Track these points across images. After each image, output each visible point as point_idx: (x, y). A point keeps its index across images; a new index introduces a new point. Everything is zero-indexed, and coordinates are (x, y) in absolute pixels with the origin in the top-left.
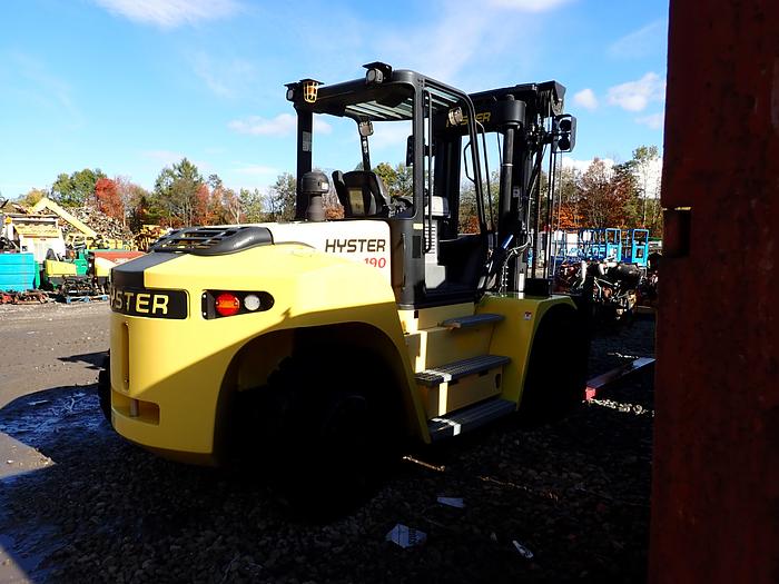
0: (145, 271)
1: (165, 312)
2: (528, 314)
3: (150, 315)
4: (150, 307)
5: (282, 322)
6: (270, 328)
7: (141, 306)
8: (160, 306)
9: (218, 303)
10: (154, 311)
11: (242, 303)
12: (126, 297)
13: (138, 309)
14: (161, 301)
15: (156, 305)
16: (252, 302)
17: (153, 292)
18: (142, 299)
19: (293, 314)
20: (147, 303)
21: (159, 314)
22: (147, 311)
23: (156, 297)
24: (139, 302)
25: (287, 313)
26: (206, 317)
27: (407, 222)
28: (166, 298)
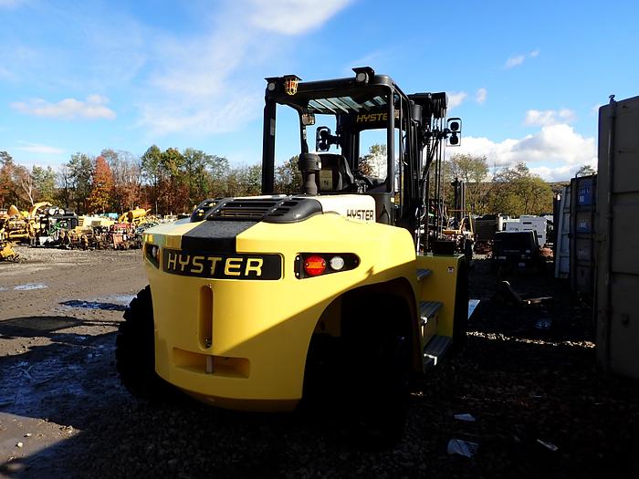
0: (237, 237)
1: (259, 274)
2: (451, 268)
3: (242, 277)
4: (243, 269)
5: (367, 278)
6: (357, 284)
7: (231, 270)
8: (253, 269)
9: (309, 265)
10: (247, 274)
11: (329, 264)
12: (211, 262)
13: (227, 272)
14: (254, 264)
15: (249, 268)
16: (337, 263)
17: (246, 256)
18: (232, 263)
19: (376, 271)
20: (239, 266)
21: (253, 276)
22: (239, 274)
23: (249, 260)
24: (228, 266)
25: (370, 271)
26: (298, 277)
27: (386, 197)
28: (261, 261)
